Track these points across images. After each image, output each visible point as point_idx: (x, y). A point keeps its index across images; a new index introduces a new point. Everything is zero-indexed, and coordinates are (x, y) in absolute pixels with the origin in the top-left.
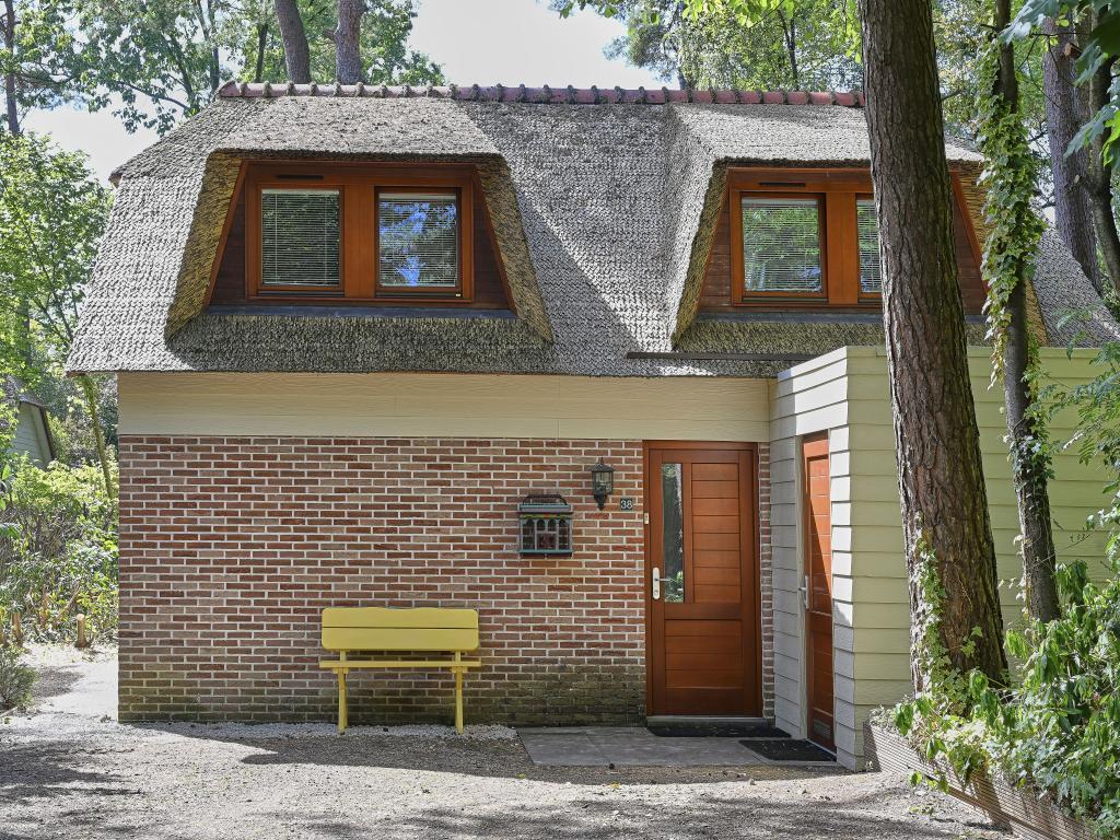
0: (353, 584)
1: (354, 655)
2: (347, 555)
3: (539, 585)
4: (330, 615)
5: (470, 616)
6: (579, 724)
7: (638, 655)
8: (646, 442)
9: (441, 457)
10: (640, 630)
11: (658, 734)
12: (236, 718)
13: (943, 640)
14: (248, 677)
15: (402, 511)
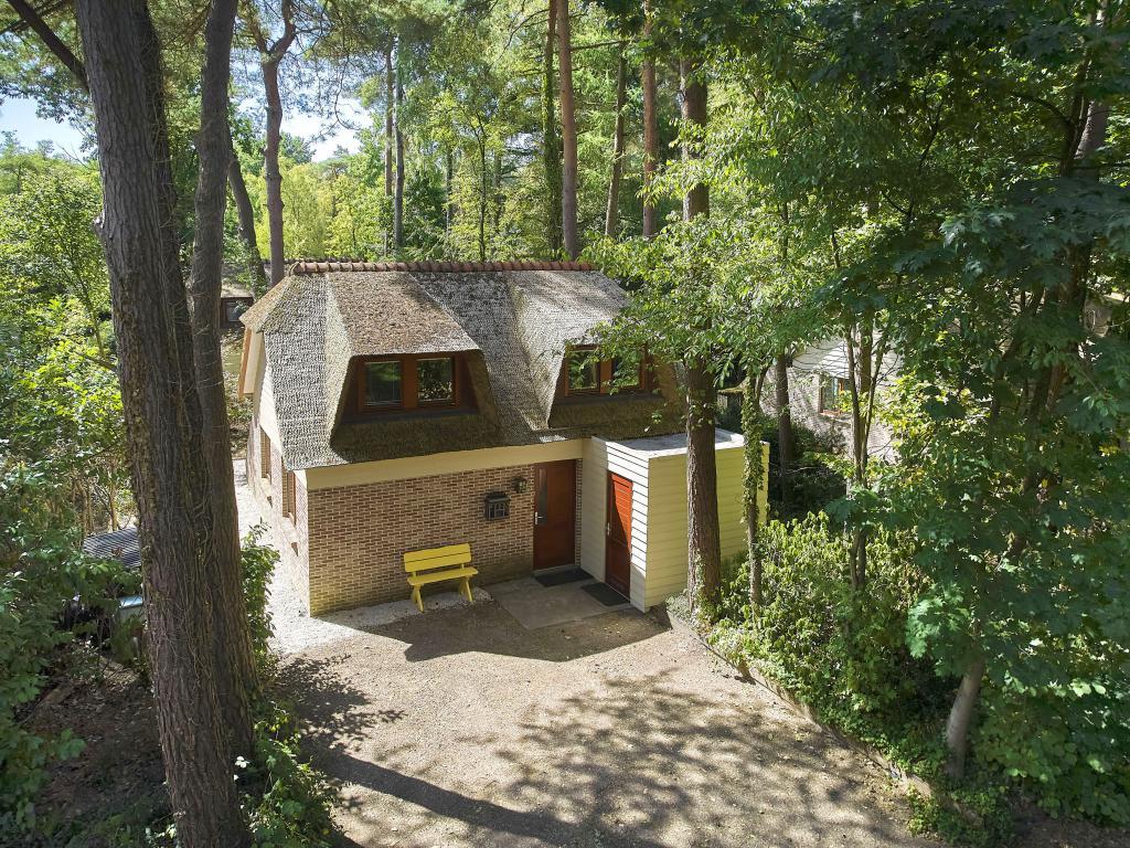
0: (415, 540)
1: (420, 573)
2: (412, 528)
3: (493, 528)
4: (408, 557)
5: (466, 547)
6: (507, 581)
7: (530, 550)
8: (535, 464)
9: (452, 481)
10: (531, 540)
11: (546, 585)
12: (364, 605)
13: (705, 592)
14: (369, 587)
15: (437, 506)
